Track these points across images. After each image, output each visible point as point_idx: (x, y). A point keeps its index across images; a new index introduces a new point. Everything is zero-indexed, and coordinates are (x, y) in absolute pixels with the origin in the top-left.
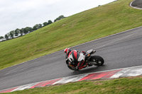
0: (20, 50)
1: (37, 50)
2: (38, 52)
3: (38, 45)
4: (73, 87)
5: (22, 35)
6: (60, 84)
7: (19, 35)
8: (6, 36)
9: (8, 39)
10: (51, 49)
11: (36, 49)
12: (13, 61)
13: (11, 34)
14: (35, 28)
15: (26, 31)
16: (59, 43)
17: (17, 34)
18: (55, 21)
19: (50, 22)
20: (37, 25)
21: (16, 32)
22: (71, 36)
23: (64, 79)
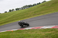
0: (27, 14)
1: (34, 14)
2: (34, 15)
3: (35, 12)
4: (49, 30)
5: (28, 8)
6: (43, 29)
7: (27, 8)
9: (22, 9)
10: (40, 14)
12: (24, 18)
13: (24, 7)
14: (34, 5)
15: (30, 6)
16: (43, 12)
17: (26, 7)
18: (42, 3)
19: (40, 3)
20: (34, 4)
21: (26, 6)
22: (49, 9)
23: (45, 26)
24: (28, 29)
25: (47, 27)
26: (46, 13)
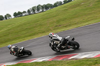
0: (41, 25)
1: (57, 26)
3: (58, 21)
4: (89, 63)
5: (43, 11)
6: (76, 59)
7: (41, 10)
8: (29, 11)
9: (30, 14)
10: (70, 25)
11: (55, 24)
12: (34, 34)
13: (33, 9)
14: (56, 5)
15: (47, 7)
16: (77, 20)
17: (38, 9)
21: (38, 8)
22: (89, 14)
23: (80, 54)
24: (41, 61)
25: (85, 54)
26: (84, 22)
